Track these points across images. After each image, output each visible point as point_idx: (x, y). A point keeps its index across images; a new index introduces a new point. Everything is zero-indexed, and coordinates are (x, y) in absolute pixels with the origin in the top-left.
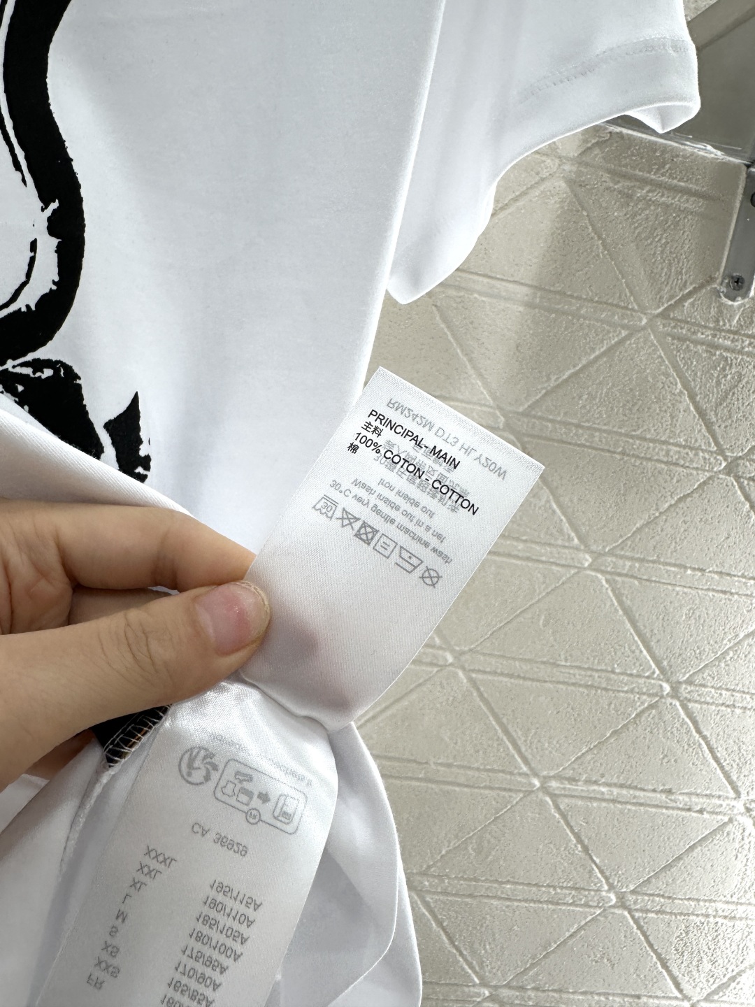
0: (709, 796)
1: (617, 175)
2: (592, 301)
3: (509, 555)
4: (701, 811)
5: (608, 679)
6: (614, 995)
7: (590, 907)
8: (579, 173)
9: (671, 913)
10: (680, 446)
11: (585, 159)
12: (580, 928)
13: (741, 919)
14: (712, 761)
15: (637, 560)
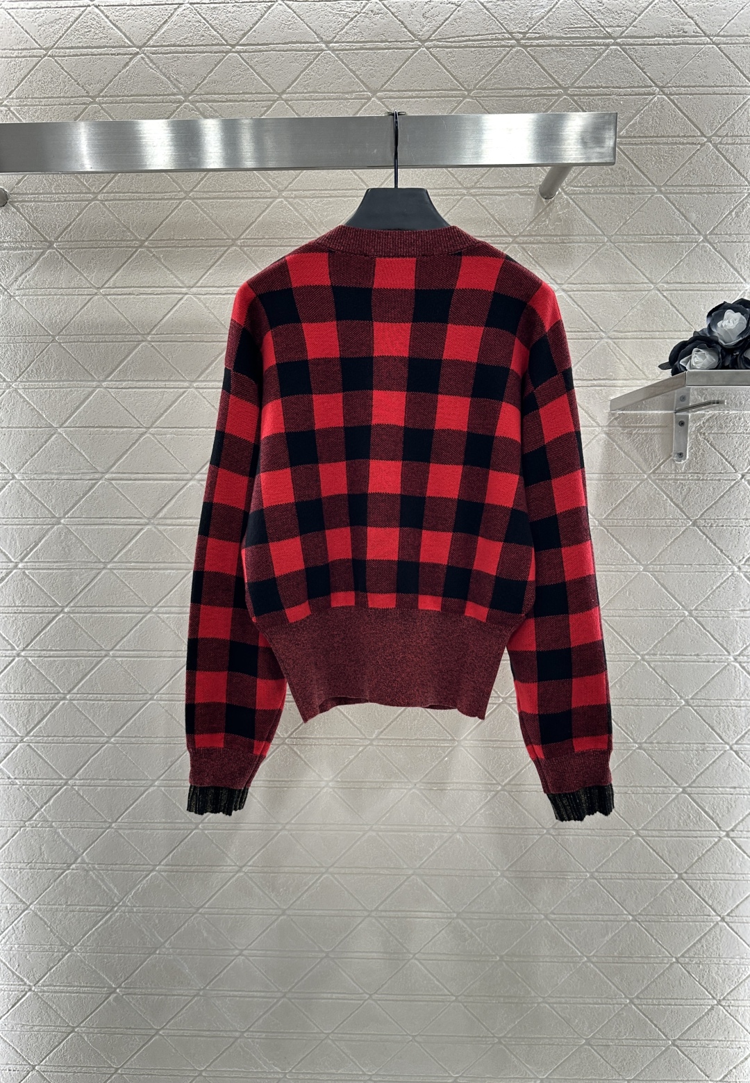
0: (716, 655)
1: (624, 427)
2: (623, 473)
3: (610, 571)
4: (714, 662)
5: (660, 613)
6: (693, 743)
7: (673, 706)
8: (610, 430)
9: (710, 706)
10: (670, 519)
11: (611, 425)
12: (671, 717)
13: (743, 706)
14: (713, 640)
15: (662, 565)
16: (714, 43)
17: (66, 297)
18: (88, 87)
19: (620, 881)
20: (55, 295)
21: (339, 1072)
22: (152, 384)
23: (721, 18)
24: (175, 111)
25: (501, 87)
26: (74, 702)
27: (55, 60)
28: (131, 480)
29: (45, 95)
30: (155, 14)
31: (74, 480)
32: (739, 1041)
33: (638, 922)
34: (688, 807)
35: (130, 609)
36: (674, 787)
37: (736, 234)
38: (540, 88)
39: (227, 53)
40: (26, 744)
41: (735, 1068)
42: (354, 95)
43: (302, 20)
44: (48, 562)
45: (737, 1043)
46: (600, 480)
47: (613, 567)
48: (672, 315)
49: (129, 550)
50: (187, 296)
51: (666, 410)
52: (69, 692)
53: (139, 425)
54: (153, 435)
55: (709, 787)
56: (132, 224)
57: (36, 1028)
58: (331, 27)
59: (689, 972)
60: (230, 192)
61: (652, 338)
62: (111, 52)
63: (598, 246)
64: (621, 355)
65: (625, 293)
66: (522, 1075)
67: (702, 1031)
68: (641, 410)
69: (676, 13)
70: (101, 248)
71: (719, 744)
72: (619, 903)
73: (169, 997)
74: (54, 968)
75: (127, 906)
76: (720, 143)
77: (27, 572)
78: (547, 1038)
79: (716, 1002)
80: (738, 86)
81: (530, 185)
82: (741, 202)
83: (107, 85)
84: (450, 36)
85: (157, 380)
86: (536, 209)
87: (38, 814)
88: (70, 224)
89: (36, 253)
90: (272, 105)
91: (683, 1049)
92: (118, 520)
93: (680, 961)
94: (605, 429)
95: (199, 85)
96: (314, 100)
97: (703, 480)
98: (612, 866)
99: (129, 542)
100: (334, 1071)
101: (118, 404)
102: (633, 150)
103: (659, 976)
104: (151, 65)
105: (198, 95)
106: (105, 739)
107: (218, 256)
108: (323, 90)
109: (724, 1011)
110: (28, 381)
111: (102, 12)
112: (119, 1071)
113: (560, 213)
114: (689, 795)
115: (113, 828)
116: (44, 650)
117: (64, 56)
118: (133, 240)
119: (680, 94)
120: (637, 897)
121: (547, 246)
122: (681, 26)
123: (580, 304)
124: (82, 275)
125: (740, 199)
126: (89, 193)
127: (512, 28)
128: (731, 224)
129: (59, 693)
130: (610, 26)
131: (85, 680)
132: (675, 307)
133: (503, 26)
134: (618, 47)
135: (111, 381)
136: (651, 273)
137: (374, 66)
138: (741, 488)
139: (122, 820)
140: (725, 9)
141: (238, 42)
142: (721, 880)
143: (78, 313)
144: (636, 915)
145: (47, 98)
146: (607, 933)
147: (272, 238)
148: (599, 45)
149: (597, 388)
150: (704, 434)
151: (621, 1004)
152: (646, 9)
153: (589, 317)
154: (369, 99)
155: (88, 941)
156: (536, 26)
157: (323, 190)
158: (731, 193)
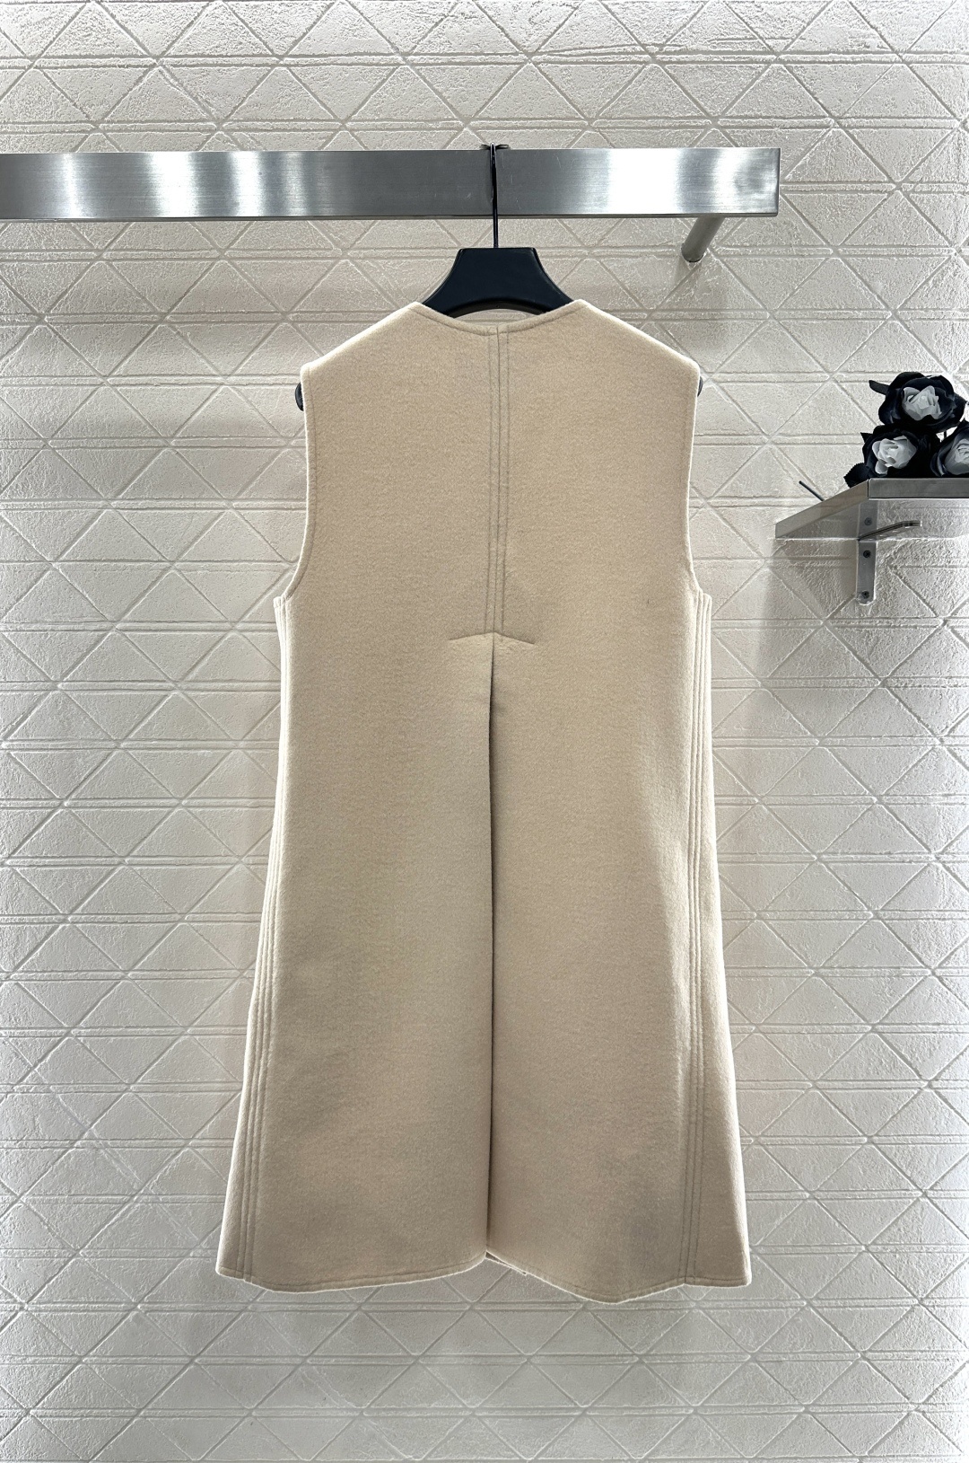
1: (793, 560)
3: (776, 746)
4: (910, 862)
5: (841, 799)
6: (884, 968)
7: (859, 920)
8: (775, 563)
9: (906, 919)
10: (853, 678)
11: (777, 556)
12: (856, 933)
13: (949, 919)
14: (910, 834)
15: (844, 737)
16: (904, 62)
17: (61, 388)
18: (88, 110)
19: (792, 1147)
20: (47, 385)
21: (432, 1406)
22: (177, 504)
23: (913, 29)
24: (205, 142)
25: (634, 116)
26: (77, 925)
27: (44, 73)
28: (150, 630)
29: (31, 120)
30: (177, 14)
31: (74, 630)
32: (947, 1352)
33: (818, 1200)
34: (879, 1050)
35: (151, 802)
36: (862, 1024)
37: (934, 309)
38: (681, 118)
39: (273, 66)
40: (13, 982)
41: (942, 1386)
42: (440, 124)
43: (370, 23)
44: (42, 740)
45: (944, 1353)
46: (763, 628)
47: (781, 741)
48: (854, 414)
49: (149, 724)
50: (224, 387)
51: (846, 536)
52: (71, 913)
53: (160, 558)
54: (179, 571)
55: (906, 1024)
56: (149, 292)
57: (30, 1360)
58: (409, 34)
59: (882, 1264)
60: (279, 250)
61: (828, 444)
62: (118, 63)
63: (758, 323)
64: (789, 465)
65: (793, 384)
66: (670, 1403)
67: (900, 1340)
68: (815, 537)
69: (856, 21)
70: (108, 323)
71: (918, 967)
72: (792, 1175)
73: (207, 1314)
74: (54, 1280)
75: (151, 1194)
76: (913, 191)
77: (12, 753)
78: (701, 1354)
79: (917, 1302)
80: (935, 118)
81: (670, 244)
82: (940, 267)
83: (114, 107)
84: (564, 48)
85: (184, 499)
86: (679, 275)
87: (30, 1075)
88: (66, 291)
89: (21, 330)
90: (333, 135)
91: (875, 1363)
92: (134, 684)
93: (870, 1248)
94: (768, 562)
95: (236, 108)
96: (387, 129)
97: (895, 627)
98: (783, 1127)
99: (149, 713)
100: (425, 1405)
101: (132, 530)
102: (802, 199)
103: (844, 1270)
104: (172, 81)
105: (235, 121)
106: (121, 974)
107: (263, 335)
108: (399, 117)
109: (928, 1313)
110: (12, 500)
111: (107, 10)
112: (142, 1413)
113: (709, 280)
114: (880, 1033)
115: (131, 1091)
116: (37, 857)
117: (56, 68)
118: (150, 313)
119: (861, 127)
120: (815, 1167)
121: (692, 323)
122: (861, 39)
123: (735, 399)
124: (83, 358)
125: (939, 263)
126: (91, 251)
127: (645, 39)
128: (927, 296)
129: (57, 914)
130: (772, 38)
131: (92, 896)
132: (857, 404)
133: (634, 36)
134: (782, 66)
135: (123, 499)
136: (825, 359)
137: (466, 86)
138: (943, 636)
139: (143, 1080)
140: (917, 18)
141: (287, 53)
142: (923, 1143)
143: (77, 409)
144: (814, 1192)
145: (34, 123)
146: (778, 1216)
147: (334, 312)
148: (757, 63)
149: (758, 508)
150: (896, 567)
151: (796, 1308)
152: (816, 16)
153: (747, 415)
154: (460, 129)
155: (98, 1243)
156: (676, 37)
157: (402, 248)
158: (927, 256)
